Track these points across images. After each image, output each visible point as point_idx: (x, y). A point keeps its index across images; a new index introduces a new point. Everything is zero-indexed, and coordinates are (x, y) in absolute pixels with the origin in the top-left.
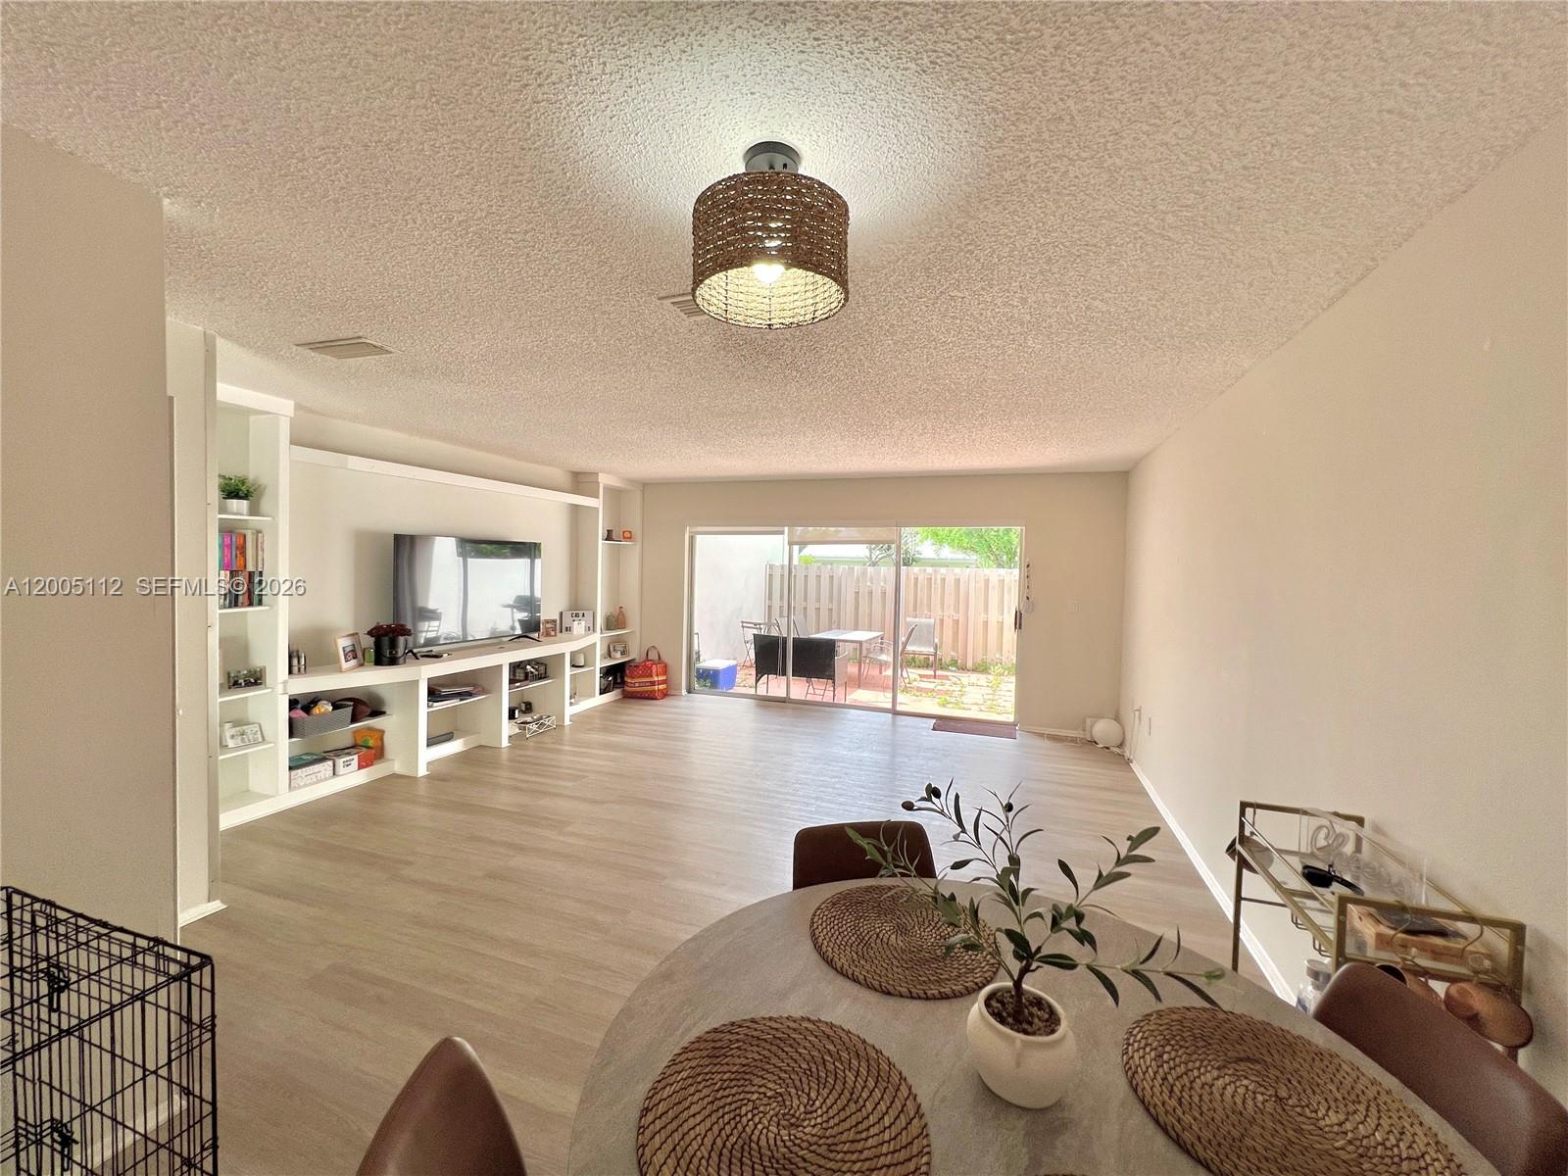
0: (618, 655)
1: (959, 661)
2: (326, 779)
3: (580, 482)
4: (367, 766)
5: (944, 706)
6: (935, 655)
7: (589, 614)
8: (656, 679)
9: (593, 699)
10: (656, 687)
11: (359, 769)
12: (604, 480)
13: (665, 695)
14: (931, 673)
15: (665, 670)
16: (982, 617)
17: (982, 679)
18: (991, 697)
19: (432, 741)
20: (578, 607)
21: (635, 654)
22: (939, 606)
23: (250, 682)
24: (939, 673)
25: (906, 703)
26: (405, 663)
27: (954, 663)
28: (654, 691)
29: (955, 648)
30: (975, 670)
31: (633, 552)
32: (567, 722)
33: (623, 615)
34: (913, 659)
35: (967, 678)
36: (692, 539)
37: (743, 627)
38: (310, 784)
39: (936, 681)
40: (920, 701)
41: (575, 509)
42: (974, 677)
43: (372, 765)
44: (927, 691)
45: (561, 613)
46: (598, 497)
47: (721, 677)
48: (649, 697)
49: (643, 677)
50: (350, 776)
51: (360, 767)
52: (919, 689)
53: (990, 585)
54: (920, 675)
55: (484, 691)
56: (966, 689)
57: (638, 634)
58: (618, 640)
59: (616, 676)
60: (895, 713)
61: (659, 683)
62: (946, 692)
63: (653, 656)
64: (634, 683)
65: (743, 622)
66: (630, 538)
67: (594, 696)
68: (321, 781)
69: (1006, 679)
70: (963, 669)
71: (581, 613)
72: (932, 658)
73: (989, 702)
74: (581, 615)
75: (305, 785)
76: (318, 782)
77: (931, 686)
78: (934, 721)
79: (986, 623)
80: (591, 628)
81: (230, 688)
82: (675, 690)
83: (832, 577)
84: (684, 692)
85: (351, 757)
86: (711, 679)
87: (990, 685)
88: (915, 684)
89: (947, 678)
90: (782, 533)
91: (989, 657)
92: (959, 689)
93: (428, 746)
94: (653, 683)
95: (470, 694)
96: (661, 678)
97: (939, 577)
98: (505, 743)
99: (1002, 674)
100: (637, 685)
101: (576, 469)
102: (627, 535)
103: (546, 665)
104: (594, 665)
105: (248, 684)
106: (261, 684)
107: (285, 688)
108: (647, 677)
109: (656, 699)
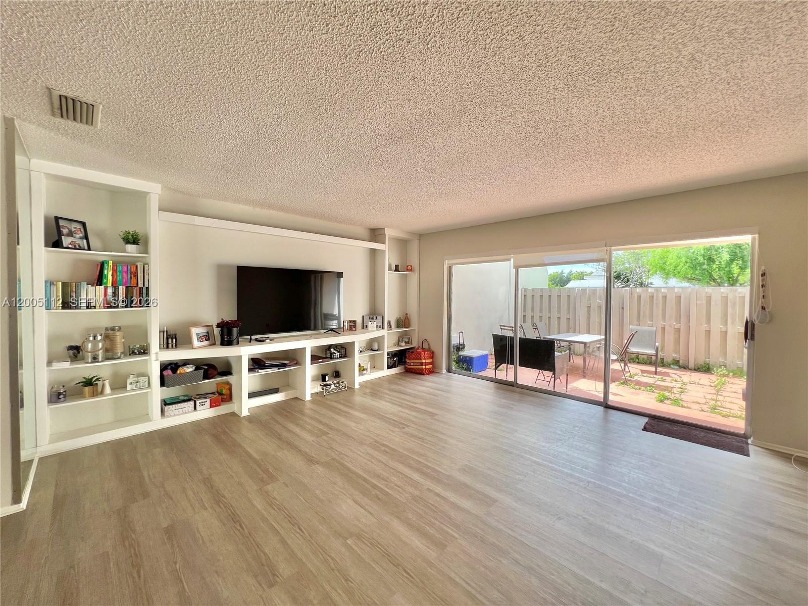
0: (403, 344)
1: (681, 362)
2: (189, 412)
3: (375, 234)
4: (217, 406)
5: (661, 401)
6: (656, 355)
7: (380, 318)
8: (424, 361)
9: (383, 371)
10: (424, 367)
11: (210, 408)
12: (389, 232)
13: (431, 372)
14: (653, 369)
15: (432, 355)
16: (705, 327)
17: (704, 378)
18: (715, 397)
19: (252, 395)
20: (374, 313)
21: (415, 344)
22: (661, 317)
23: (141, 352)
24: (659, 369)
25: (619, 394)
26: (238, 344)
27: (676, 362)
28: (423, 369)
29: (677, 351)
30: (698, 369)
31: (413, 278)
32: (357, 386)
33: (408, 319)
34: (637, 357)
35: (686, 376)
36: (450, 269)
37: (501, 329)
38: (178, 415)
39: (655, 376)
40: (638, 394)
41: (373, 252)
42: (696, 376)
43: (220, 405)
44: (646, 385)
45: (363, 317)
46: (385, 244)
47: (475, 362)
48: (420, 373)
49: (416, 359)
50: (205, 412)
51: (211, 406)
52: (639, 383)
53: (713, 303)
54: (641, 370)
55: (297, 364)
56: (687, 387)
57: (417, 331)
58: (405, 334)
59: (399, 358)
60: (607, 406)
61: (426, 364)
62: (666, 389)
63: (426, 346)
64: (411, 363)
65: (501, 326)
66: (411, 270)
67: (383, 370)
68: (186, 413)
69: (731, 381)
70: (685, 368)
71: (375, 316)
72: (654, 358)
73: (713, 403)
74: (375, 318)
75: (175, 415)
76: (184, 413)
77: (651, 381)
78: (646, 420)
79: (708, 332)
80: (381, 327)
81: (130, 355)
82: (438, 369)
83: (569, 296)
84: (444, 371)
85: (205, 400)
86: (466, 364)
87: (712, 385)
88: (636, 378)
89: (667, 375)
90: (509, 260)
91: (712, 361)
92: (680, 386)
93: (249, 398)
94: (422, 364)
95: (284, 366)
96: (427, 361)
97: (660, 295)
98: (308, 398)
99: (727, 376)
100: (412, 364)
101: (372, 227)
102: (409, 268)
103: (345, 349)
104: (383, 350)
105: (140, 353)
106: (147, 353)
107: (157, 356)
108: (418, 359)
109: (424, 374)
